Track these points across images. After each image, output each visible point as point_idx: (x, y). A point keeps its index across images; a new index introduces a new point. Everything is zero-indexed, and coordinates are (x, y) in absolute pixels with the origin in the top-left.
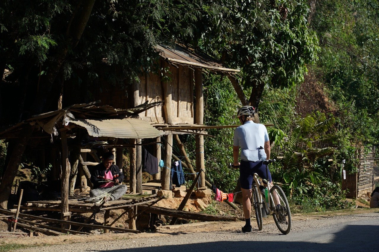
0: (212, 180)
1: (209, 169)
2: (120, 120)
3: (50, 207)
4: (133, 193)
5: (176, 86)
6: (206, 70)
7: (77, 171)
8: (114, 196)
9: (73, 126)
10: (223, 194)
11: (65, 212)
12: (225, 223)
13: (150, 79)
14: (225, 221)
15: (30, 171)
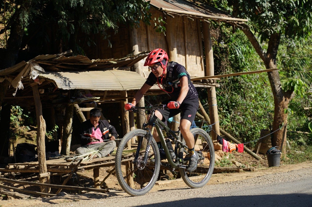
0: (237, 133)
1: (233, 123)
2: (102, 72)
3: (31, 168)
4: (128, 149)
5: (182, 40)
6: (207, 20)
7: (72, 130)
8: (101, 153)
9: (43, 79)
10: (230, 145)
11: (42, 173)
12: (226, 175)
13: (152, 33)
14: (228, 172)
15: (36, 133)
